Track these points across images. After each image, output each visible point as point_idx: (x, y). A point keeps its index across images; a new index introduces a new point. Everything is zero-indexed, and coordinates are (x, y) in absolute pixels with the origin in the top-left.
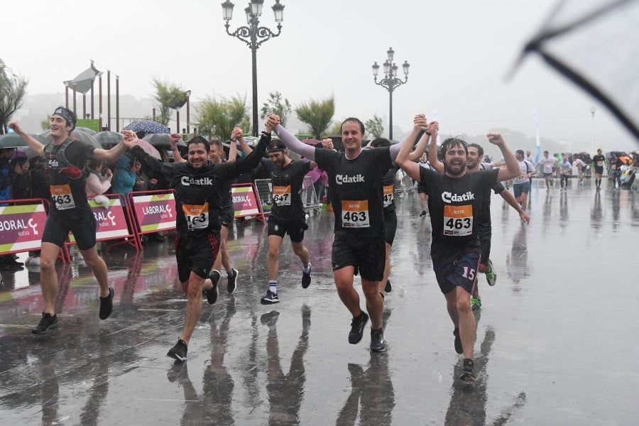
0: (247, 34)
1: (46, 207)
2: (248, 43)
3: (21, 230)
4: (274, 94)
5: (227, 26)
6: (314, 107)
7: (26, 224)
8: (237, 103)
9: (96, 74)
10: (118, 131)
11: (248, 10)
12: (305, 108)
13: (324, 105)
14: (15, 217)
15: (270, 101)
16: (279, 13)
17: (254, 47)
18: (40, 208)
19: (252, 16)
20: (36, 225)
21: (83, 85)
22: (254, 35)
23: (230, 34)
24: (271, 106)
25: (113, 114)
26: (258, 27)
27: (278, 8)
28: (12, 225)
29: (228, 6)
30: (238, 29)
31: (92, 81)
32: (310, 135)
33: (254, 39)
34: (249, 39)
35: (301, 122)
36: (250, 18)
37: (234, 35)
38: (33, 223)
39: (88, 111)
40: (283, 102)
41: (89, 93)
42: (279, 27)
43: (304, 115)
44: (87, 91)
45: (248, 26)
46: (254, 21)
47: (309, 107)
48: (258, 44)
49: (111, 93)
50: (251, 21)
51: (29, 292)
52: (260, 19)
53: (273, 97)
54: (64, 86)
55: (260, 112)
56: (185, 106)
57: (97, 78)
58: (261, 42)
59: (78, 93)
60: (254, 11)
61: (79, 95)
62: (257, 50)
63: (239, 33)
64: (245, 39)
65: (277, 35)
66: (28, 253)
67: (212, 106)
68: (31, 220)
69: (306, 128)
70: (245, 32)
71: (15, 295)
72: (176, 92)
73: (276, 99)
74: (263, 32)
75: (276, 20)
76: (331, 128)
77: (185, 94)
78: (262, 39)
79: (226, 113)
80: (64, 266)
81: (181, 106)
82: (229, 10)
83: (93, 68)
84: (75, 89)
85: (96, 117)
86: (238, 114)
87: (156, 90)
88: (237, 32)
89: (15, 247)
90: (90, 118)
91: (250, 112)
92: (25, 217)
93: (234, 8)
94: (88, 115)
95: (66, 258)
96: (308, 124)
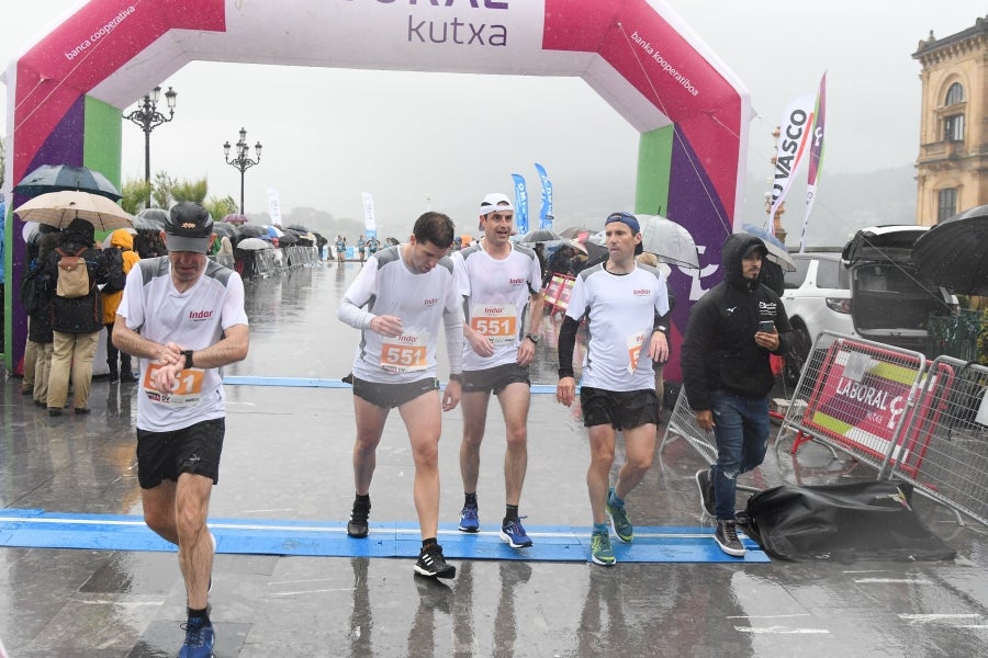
0: (141, 118)
2: (142, 127)
4: (160, 174)
6: (187, 188)
15: (156, 183)
16: (172, 100)
17: (147, 131)
22: (147, 119)
23: (125, 117)
24: (157, 186)
27: (170, 94)
30: (133, 113)
33: (147, 125)
34: (142, 123)
37: (128, 118)
42: (172, 113)
45: (143, 110)
46: (148, 106)
47: (183, 187)
48: (152, 128)
50: (145, 106)
53: (159, 177)
58: (154, 126)
60: (152, 97)
62: (151, 134)
63: (134, 116)
64: (139, 122)
65: (169, 120)
70: (139, 116)
73: (162, 179)
74: (156, 117)
75: (169, 107)
78: (155, 123)
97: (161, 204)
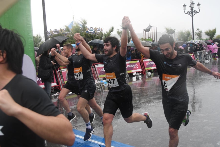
0: (190, 13)
1: (140, 61)
2: (191, 15)
3: (134, 67)
5: (185, 11)
6: (210, 31)
7: (135, 65)
8: (188, 32)
9: (151, 27)
10: (157, 41)
11: (190, 6)
12: (207, 31)
13: (213, 30)
14: (132, 64)
15: (197, 31)
16: (199, 6)
17: (192, 16)
18: (138, 61)
19: (192, 8)
20: (137, 66)
21: (148, 30)
22: (192, 12)
23: (186, 13)
24: (197, 32)
25: (155, 37)
26: (193, 10)
27: (199, 5)
28: (132, 66)
29: (185, 6)
30: (188, 12)
31: (150, 29)
32: (209, 39)
33: (192, 14)
34: (191, 14)
35: (207, 36)
36: (191, 8)
37: (187, 13)
38: (136, 65)
39: (149, 37)
40: (200, 31)
41: (149, 32)
42: (199, 10)
43: (207, 34)
44: (149, 31)
45: (191, 11)
46: (192, 9)
47: (208, 31)
48: (194, 15)
49: (155, 32)
50: (191, 9)
51: (136, 82)
52: (194, 8)
53: (198, 29)
54: (143, 31)
55: (194, 34)
56: (174, 33)
57: (151, 28)
58: (194, 14)
59: (146, 32)
60: (192, 6)
61: (147, 33)
62: (193, 17)
63: (188, 13)
64: (190, 14)
65: (199, 12)
66: (136, 73)
67: (181, 33)
68: (136, 64)
69: (208, 37)
70: (190, 12)
71: (133, 83)
72: (171, 30)
74: (195, 12)
75: (198, 8)
76: (215, 37)
77: (174, 30)
79: (185, 34)
80: (144, 76)
81: (173, 33)
82: (185, 7)
83: (150, 26)
84: (146, 31)
85: (151, 38)
86: (189, 34)
87: (166, 30)
88: (187, 12)
89: (133, 71)
90: (150, 38)
91: (192, 34)
92: (135, 64)
93: (186, 6)
94: (149, 38)
95: (145, 74)
96: (208, 36)
97: (199, 37)
